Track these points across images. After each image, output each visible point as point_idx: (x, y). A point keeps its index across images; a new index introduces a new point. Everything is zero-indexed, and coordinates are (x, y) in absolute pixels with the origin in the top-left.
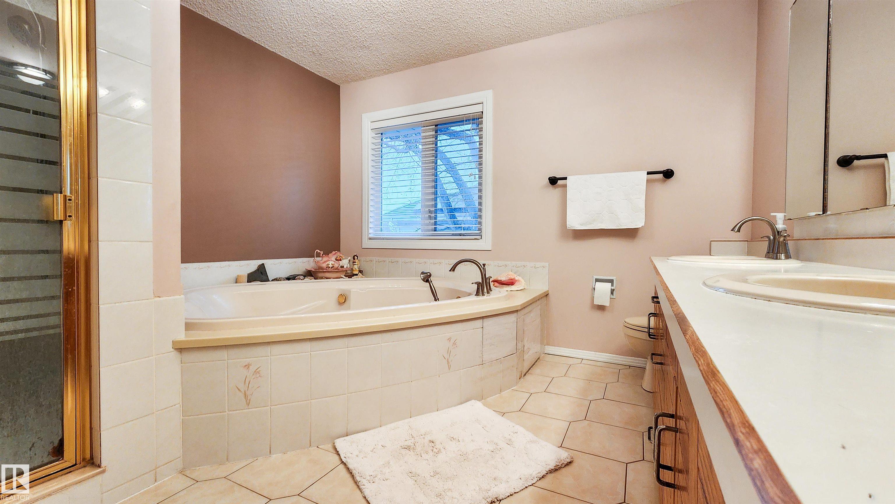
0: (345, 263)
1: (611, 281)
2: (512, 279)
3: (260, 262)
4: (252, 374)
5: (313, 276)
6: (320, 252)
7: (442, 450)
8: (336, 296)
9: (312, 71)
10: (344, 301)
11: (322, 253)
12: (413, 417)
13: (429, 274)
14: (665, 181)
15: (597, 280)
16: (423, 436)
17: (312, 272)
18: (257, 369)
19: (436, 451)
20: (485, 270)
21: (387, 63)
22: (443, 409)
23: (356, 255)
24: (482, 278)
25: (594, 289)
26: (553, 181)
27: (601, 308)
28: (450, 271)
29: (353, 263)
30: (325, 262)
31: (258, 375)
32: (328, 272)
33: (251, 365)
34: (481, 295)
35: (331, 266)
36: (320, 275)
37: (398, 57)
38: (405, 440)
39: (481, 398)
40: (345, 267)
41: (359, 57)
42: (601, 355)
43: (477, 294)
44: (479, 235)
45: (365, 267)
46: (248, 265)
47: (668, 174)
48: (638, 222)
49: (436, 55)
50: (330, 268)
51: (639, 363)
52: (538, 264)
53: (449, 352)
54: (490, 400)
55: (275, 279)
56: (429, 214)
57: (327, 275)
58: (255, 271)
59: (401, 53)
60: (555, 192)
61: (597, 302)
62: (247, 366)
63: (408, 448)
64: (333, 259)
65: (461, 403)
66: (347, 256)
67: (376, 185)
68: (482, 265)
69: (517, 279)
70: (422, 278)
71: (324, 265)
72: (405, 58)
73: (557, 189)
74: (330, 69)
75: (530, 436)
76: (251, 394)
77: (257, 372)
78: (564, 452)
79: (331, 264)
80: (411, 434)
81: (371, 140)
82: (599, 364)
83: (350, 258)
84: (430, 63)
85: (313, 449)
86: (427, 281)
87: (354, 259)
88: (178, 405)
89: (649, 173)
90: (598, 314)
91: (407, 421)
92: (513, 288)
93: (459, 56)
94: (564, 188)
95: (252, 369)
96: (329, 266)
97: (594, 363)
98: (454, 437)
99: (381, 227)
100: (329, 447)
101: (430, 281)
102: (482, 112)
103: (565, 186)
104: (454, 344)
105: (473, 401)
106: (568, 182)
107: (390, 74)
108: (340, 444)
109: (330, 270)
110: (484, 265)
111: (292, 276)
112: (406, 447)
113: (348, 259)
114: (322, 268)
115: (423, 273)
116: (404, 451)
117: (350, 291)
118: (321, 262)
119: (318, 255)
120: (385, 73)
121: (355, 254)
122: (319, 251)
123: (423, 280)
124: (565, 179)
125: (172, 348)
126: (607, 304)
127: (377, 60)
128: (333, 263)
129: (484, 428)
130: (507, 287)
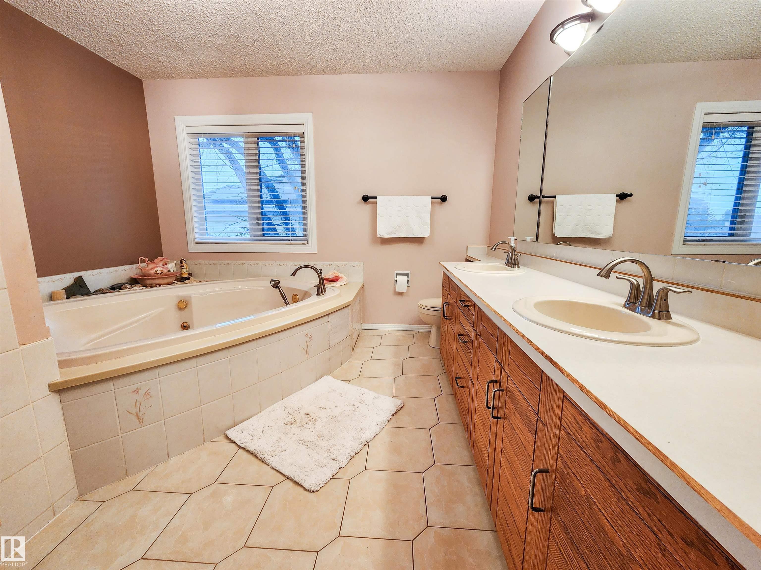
0: (172, 267)
1: (407, 274)
2: (336, 277)
3: (77, 274)
4: (142, 396)
5: (140, 284)
6: (145, 259)
7: (318, 419)
8: (176, 302)
9: (108, 60)
10: (185, 307)
11: (147, 260)
12: (284, 399)
13: (278, 281)
14: (441, 204)
15: (398, 274)
16: (298, 412)
17: (138, 280)
18: (147, 391)
19: (313, 420)
20: (321, 273)
21: (202, 68)
22: (305, 387)
23: (183, 260)
24: (320, 281)
25: (396, 281)
26: (365, 198)
27: (401, 294)
28: (291, 275)
29: (181, 267)
30: (152, 268)
31: (148, 397)
32: (158, 278)
33: (140, 389)
34: (321, 295)
35: (159, 272)
36: (148, 282)
37: (216, 65)
38: (285, 418)
39: (329, 372)
40: (172, 271)
41: (171, 57)
42: (400, 326)
43: (318, 294)
44: (305, 240)
45: (194, 270)
46: (61, 279)
47: (444, 199)
48: (425, 233)
49: (257, 70)
50: (159, 274)
51: (426, 328)
52: (355, 263)
53: (307, 344)
54: (336, 372)
55: (97, 291)
56: (257, 221)
57: (157, 281)
58: (73, 284)
59: (220, 62)
60: (367, 208)
61: (398, 290)
62: (137, 391)
63: (291, 423)
64: (161, 265)
65: (317, 380)
66: (173, 259)
67: (197, 190)
68: (319, 270)
69: (340, 276)
70: (272, 284)
71: (152, 272)
72: (224, 67)
73: (368, 205)
74: (132, 62)
75: (373, 394)
76: (143, 414)
77: (147, 394)
78: (396, 399)
79: (159, 270)
80: (288, 412)
81: (188, 145)
82: (401, 332)
83: (176, 262)
84: (250, 76)
85: (208, 443)
86: (277, 287)
87: (181, 263)
88: (65, 442)
89: (433, 198)
90: (399, 298)
91: (281, 402)
92: (339, 283)
93: (278, 75)
94: (374, 205)
95: (142, 392)
96: (158, 272)
97: (394, 332)
98: (322, 407)
99: (207, 232)
100: (222, 438)
101: (279, 287)
102: (304, 133)
103: (376, 203)
104: (310, 337)
105: (325, 377)
106: (378, 200)
107: (205, 79)
108: (231, 433)
109: (159, 276)
110: (321, 270)
111: (117, 286)
112: (288, 423)
113: (174, 263)
114: (149, 275)
115: (272, 281)
116: (289, 427)
117: (190, 297)
118: (147, 269)
119: (142, 261)
120: (199, 77)
121: (183, 258)
122: (143, 258)
123: (273, 286)
124: (376, 198)
125: (49, 391)
126: (405, 291)
127: (191, 63)
128: (162, 269)
129: (341, 395)
130: (333, 283)
